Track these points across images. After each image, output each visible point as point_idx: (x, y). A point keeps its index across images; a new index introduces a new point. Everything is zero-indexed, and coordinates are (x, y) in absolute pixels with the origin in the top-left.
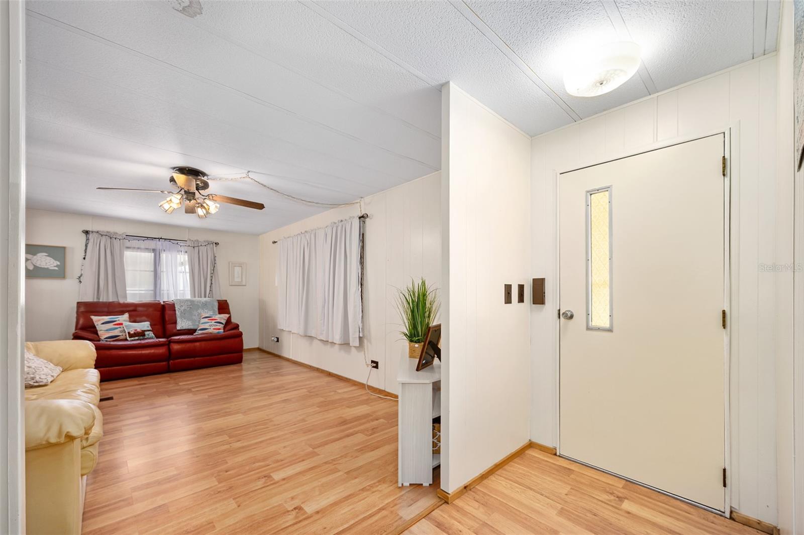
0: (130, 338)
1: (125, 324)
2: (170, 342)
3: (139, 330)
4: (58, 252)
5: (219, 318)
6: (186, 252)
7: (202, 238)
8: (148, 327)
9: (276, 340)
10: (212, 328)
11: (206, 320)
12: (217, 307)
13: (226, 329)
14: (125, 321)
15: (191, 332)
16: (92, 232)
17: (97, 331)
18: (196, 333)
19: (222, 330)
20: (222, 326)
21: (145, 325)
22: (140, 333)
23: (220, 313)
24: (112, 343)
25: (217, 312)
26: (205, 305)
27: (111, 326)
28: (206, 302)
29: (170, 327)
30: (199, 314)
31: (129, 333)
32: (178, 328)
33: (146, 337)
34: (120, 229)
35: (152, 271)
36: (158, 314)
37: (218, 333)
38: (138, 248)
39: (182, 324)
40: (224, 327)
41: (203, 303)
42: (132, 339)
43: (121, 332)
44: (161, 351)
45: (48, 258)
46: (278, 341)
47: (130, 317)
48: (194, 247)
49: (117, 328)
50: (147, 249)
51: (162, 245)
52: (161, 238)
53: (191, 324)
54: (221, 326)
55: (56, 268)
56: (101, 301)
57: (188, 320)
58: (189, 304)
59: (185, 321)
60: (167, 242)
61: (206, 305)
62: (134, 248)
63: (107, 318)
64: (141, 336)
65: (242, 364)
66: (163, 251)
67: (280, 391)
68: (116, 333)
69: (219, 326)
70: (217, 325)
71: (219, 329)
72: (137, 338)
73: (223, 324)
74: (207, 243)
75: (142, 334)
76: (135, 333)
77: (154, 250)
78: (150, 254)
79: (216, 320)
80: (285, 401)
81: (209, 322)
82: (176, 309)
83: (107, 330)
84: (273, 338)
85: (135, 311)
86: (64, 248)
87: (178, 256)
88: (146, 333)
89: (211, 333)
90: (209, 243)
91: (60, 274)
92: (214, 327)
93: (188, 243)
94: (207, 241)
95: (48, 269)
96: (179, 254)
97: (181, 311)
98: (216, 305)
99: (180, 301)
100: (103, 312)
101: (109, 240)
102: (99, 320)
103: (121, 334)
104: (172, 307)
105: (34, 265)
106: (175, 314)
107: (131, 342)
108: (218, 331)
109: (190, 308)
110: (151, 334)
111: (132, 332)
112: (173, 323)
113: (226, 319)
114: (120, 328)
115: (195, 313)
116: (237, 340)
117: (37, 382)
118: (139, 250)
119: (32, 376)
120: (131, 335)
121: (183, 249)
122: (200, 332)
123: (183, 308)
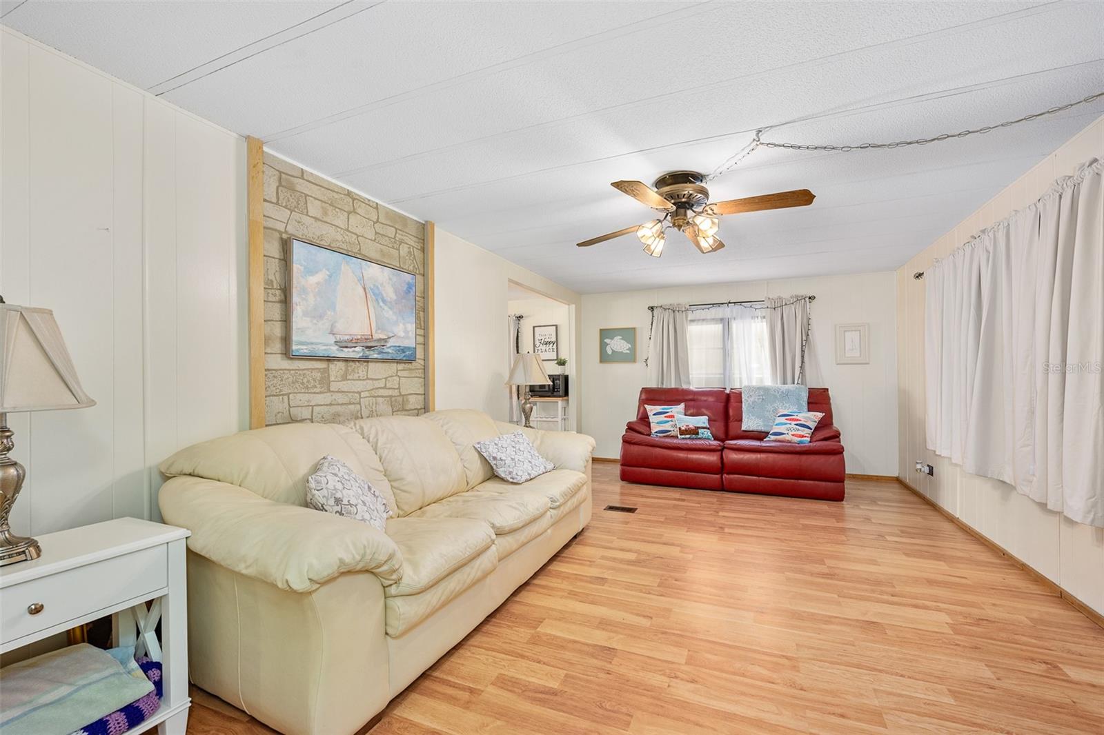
0: (681, 435)
1: (678, 416)
2: (724, 448)
3: (691, 426)
4: (629, 334)
5: (805, 418)
6: (764, 317)
7: (787, 293)
8: (704, 423)
9: (926, 470)
10: (790, 433)
11: (783, 420)
12: (806, 399)
13: (814, 439)
14: (678, 413)
15: (760, 436)
16: (657, 307)
17: (650, 423)
18: (767, 439)
19: (809, 439)
20: (810, 431)
21: (702, 421)
22: (692, 430)
23: (810, 410)
24: (663, 440)
25: (806, 407)
26: (785, 396)
27: (662, 418)
28: (788, 391)
29: (732, 425)
30: (776, 409)
31: (680, 428)
32: (744, 428)
33: (699, 437)
34: (684, 299)
35: (719, 348)
36: (721, 406)
37: (801, 442)
38: (703, 320)
39: (749, 423)
40: (812, 433)
41: (782, 392)
42: (683, 436)
43: (672, 426)
44: (712, 458)
45: (623, 341)
46: (931, 473)
47: (686, 409)
48: (775, 309)
49: (668, 421)
50: (713, 319)
51: (732, 311)
52: (730, 303)
53: (762, 424)
54: (807, 432)
55: (628, 352)
56: (664, 387)
57: (758, 417)
58: (762, 393)
59: (753, 418)
60: (737, 306)
61: (787, 395)
62: (699, 320)
63: (659, 408)
64: (693, 434)
65: (844, 502)
66: (733, 320)
67: (873, 591)
68: (667, 427)
69: (802, 431)
70: (799, 430)
71: (803, 436)
72: (688, 436)
73: (811, 429)
74: (795, 300)
75: (694, 431)
76: (686, 430)
77: (722, 320)
78: (717, 326)
79: (798, 420)
80: (870, 626)
81: (786, 424)
82: (743, 400)
83: (657, 423)
84: (919, 466)
85: (692, 401)
86: (634, 329)
87: (753, 325)
88: (700, 431)
89: (789, 442)
90: (798, 299)
91: (631, 358)
92: (794, 433)
93: (767, 304)
94: (797, 296)
95: (622, 352)
96: (755, 322)
97: (749, 404)
98: (805, 396)
99: (752, 389)
100: (660, 400)
101: (672, 315)
102: (651, 410)
103: (672, 429)
104: (739, 396)
105: (613, 350)
106: (741, 407)
107: (681, 440)
108: (800, 439)
109: (763, 399)
110: (707, 433)
111: (683, 428)
112: (736, 421)
113: (817, 420)
114: (672, 421)
115: (770, 407)
116: (832, 458)
117: (513, 478)
118: (704, 322)
119: (511, 470)
120: (682, 432)
121: (759, 313)
122: (773, 437)
123: (752, 399)
